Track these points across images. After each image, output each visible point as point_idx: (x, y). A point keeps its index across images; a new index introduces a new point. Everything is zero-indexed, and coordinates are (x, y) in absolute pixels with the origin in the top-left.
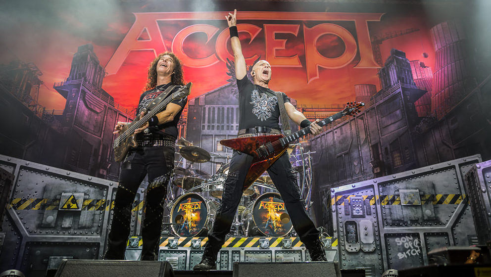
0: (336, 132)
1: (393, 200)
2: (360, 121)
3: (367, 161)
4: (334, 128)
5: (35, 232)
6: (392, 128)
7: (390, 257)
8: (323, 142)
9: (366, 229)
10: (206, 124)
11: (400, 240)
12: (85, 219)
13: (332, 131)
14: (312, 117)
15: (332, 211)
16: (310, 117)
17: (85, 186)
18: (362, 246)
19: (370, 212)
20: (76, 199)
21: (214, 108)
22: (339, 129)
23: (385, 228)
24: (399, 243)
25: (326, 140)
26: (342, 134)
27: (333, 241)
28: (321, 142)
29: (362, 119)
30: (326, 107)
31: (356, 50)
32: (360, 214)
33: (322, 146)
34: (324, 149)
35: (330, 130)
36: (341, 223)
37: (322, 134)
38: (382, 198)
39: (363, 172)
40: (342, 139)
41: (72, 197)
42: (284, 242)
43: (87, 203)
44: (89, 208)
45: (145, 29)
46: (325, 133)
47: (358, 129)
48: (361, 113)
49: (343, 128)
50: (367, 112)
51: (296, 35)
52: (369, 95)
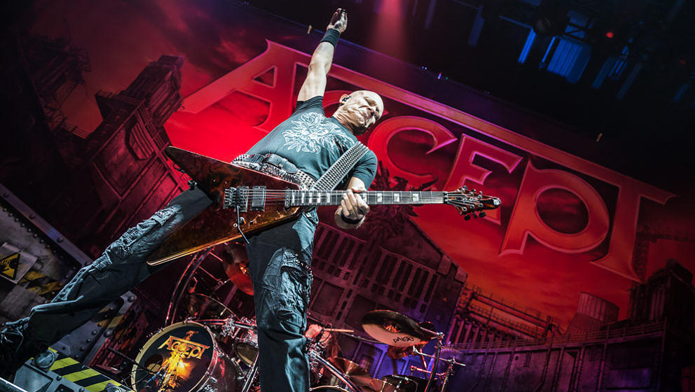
0: (517, 358)
2: (568, 358)
4: (518, 349)
8: (488, 364)
12: (13, 302)
13: (510, 353)
14: (484, 314)
16: (480, 313)
17: (46, 248)
20: (20, 262)
22: (524, 355)
25: (493, 364)
26: (526, 365)
28: (483, 364)
29: (574, 355)
30: (516, 307)
31: (605, 235)
33: (481, 372)
34: (484, 379)
35: (506, 349)
37: (490, 350)
40: (523, 376)
41: (16, 256)
43: (33, 276)
44: (30, 286)
45: (273, 68)
46: (496, 350)
47: (560, 369)
48: (576, 345)
49: (533, 356)
50: (588, 347)
51: (510, 172)
52: (601, 319)
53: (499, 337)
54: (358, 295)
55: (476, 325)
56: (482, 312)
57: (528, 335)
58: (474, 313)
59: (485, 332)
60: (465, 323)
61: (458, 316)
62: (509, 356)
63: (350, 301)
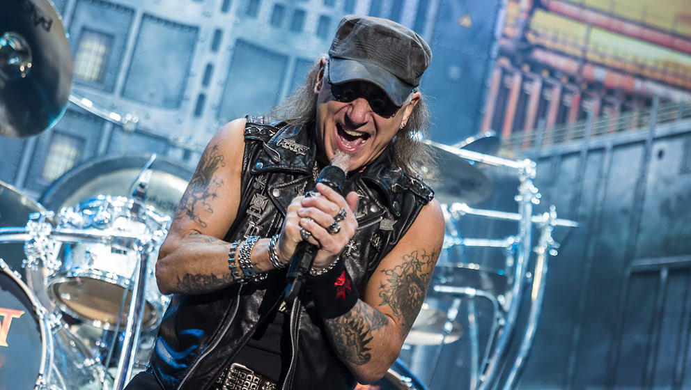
0: (661, 154)
4: (661, 130)
8: (589, 180)
13: (642, 142)
14: (568, 49)
16: (559, 46)
22: (679, 142)
25: (603, 177)
28: (579, 179)
30: (649, 20)
35: (633, 134)
37: (594, 142)
40: (680, 198)
46: (608, 141)
53: (611, 105)
55: (550, 81)
56: (564, 42)
57: (682, 89)
58: (542, 47)
59: (578, 96)
60: (525, 79)
61: (505, 62)
62: (638, 151)
63: (221, 60)
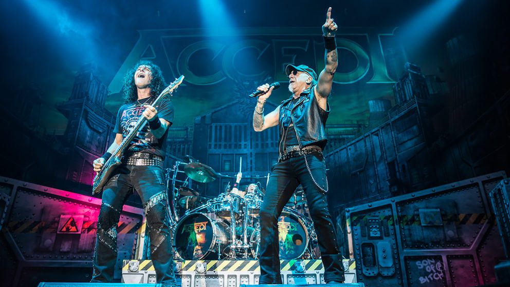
0: (350, 149)
1: (413, 220)
2: (375, 138)
3: (384, 180)
4: (349, 144)
5: (32, 257)
6: (409, 144)
7: (411, 281)
8: (337, 158)
9: (384, 252)
10: (213, 143)
11: (421, 263)
12: (84, 243)
15: (347, 233)
17: (85, 207)
18: (380, 269)
19: (388, 233)
20: (75, 221)
21: (221, 127)
22: (353, 146)
23: (405, 251)
24: (420, 266)
25: (339, 157)
26: (356, 151)
27: (350, 263)
28: (334, 159)
29: (377, 135)
30: (339, 123)
31: (369, 64)
32: (377, 235)
33: (335, 163)
34: (338, 167)
35: (343, 147)
36: (357, 245)
37: (335, 151)
38: (401, 218)
39: (379, 190)
40: (356, 157)
41: (72, 219)
42: (296, 265)
43: (86, 226)
44: (89, 231)
45: (149, 47)
46: (338, 150)
47: (373, 146)
48: (376, 129)
49: (358, 144)
50: (382, 128)
51: (306, 50)
52: (384, 110)
53: (336, 142)
54: (256, 153)
57: (350, 135)
62: (345, 149)
63: (253, 158)
